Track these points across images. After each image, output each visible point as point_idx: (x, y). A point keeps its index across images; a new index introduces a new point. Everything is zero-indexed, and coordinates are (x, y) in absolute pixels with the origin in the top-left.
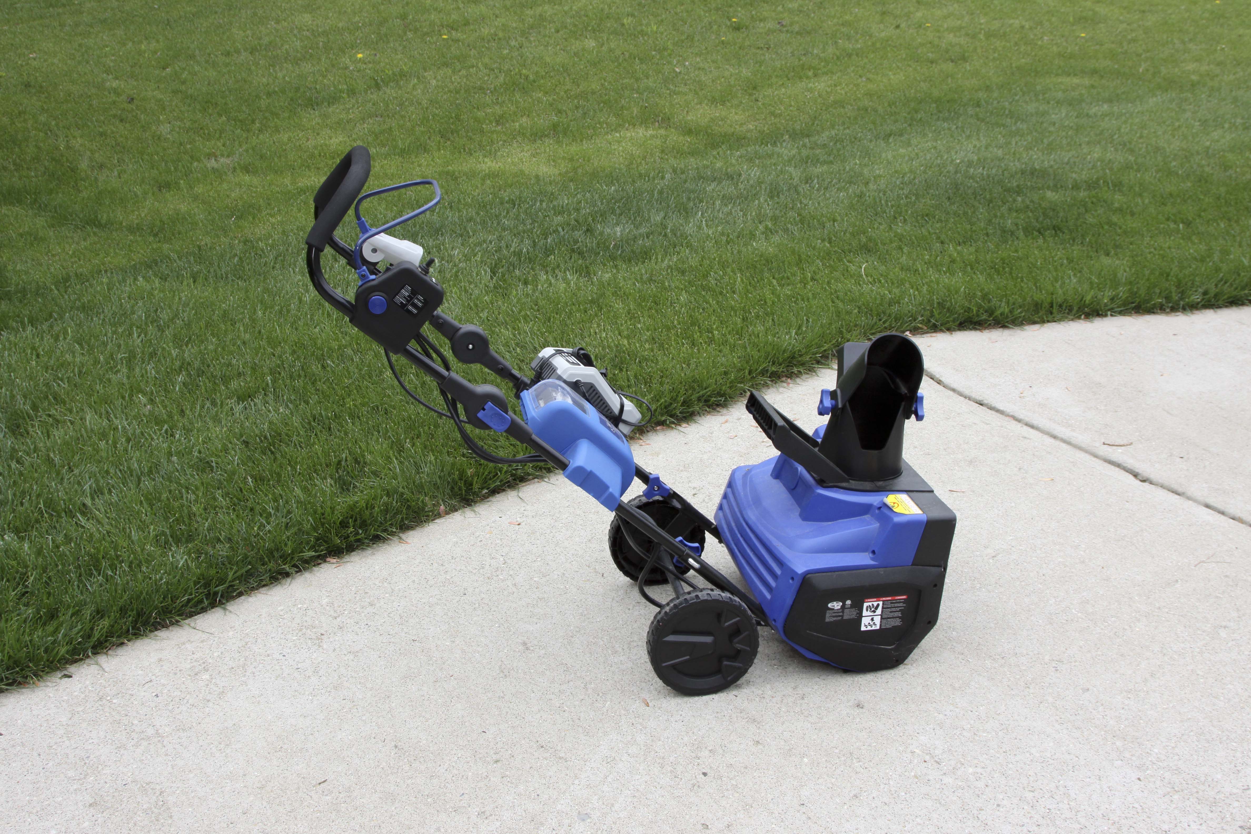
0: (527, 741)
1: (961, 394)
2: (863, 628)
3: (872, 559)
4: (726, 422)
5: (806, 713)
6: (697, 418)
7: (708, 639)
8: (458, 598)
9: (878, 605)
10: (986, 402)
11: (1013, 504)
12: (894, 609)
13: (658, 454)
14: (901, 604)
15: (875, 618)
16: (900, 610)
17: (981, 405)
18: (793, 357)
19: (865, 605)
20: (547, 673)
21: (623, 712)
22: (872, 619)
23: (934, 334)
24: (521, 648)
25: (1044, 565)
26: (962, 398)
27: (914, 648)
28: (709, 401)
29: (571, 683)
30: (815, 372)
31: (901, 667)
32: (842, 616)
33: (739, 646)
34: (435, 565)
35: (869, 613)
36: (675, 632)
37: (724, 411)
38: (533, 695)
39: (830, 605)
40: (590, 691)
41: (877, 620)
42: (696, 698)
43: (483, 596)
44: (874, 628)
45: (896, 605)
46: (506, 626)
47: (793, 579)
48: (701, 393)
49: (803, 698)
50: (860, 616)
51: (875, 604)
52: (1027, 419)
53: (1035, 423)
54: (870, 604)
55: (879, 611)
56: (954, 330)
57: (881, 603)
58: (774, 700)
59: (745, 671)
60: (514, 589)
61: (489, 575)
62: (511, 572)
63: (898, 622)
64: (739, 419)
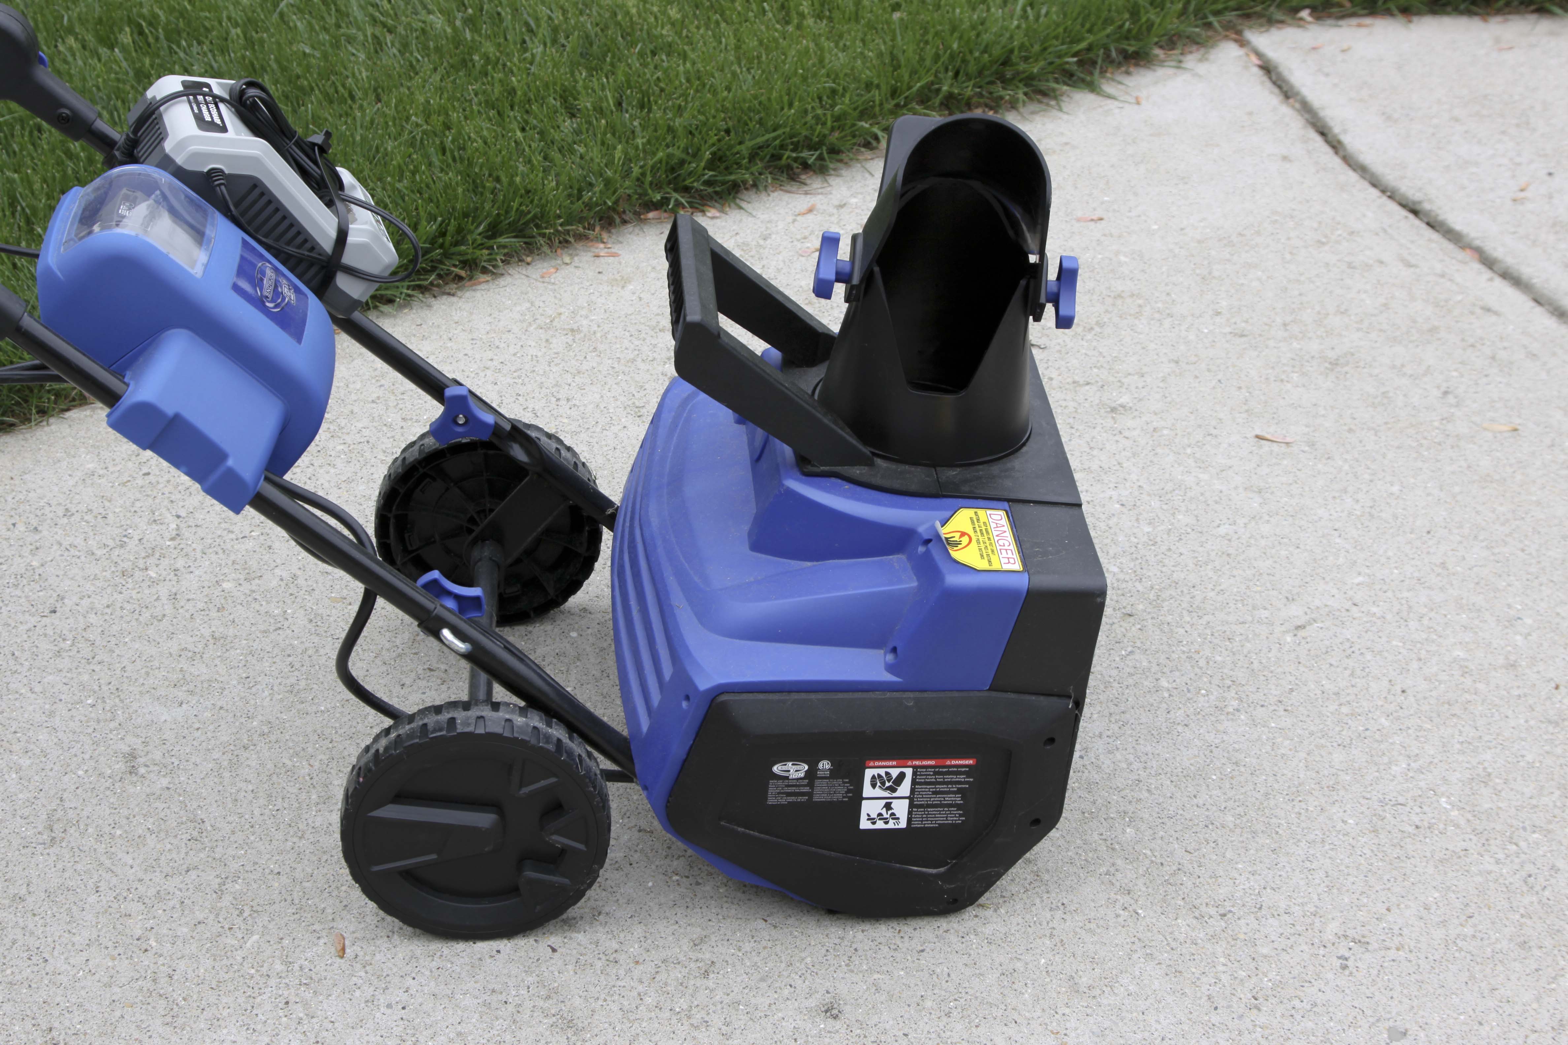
0: (28, 1024)
1: (1375, 183)
2: (864, 824)
3: (890, 668)
4: (810, 211)
5: (698, 1016)
6: (745, 195)
7: (484, 820)
8: (33, 620)
9: (902, 776)
10: (1427, 206)
11: (1395, 489)
12: (940, 787)
13: (625, 281)
14: (962, 778)
15: (895, 804)
16: (959, 791)
17: (1415, 212)
18: (1006, 62)
19: (869, 773)
20: (151, 841)
21: (279, 967)
22: (888, 806)
23: (1368, 21)
24: (120, 766)
25: (1415, 665)
26: (1375, 192)
27: (999, 876)
28: (780, 158)
29: (193, 874)
30: (1055, 98)
31: (971, 911)
32: (810, 795)
33: (559, 840)
34: (21, 527)
35: (878, 792)
36: (400, 798)
37: (815, 183)
38: (93, 899)
39: (777, 769)
40: (227, 899)
41: (901, 808)
42: (460, 946)
43: (92, 618)
44: (891, 825)
45: (948, 778)
46: (109, 703)
47: (687, 698)
48: (760, 140)
49: (706, 974)
50: (857, 798)
51: (895, 773)
52: (1510, 261)
53: (1526, 271)
54: (882, 772)
55: (905, 789)
56: (1419, 13)
57: (909, 772)
58: (637, 972)
59: (579, 895)
60: (169, 609)
61: (127, 565)
62: (180, 563)
63: (954, 817)
64: (841, 206)
